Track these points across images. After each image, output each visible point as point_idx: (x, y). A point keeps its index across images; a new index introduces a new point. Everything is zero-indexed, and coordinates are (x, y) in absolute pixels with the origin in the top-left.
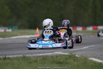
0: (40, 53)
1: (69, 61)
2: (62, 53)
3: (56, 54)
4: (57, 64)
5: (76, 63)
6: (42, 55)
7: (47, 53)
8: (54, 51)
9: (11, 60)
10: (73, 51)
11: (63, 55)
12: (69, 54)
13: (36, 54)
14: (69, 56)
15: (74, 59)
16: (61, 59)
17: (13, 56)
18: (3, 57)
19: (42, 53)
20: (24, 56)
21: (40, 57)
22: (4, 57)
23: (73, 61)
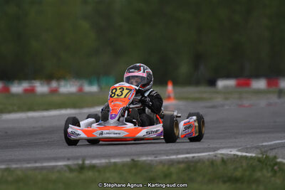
0: (178, 153)
1: (258, 174)
2: (239, 153)
3: (221, 154)
4: (224, 182)
5: (278, 181)
6: (182, 158)
7: (199, 153)
8: (218, 146)
9: (99, 171)
10: (271, 145)
11: (242, 157)
12: (260, 156)
13: (167, 156)
14: (259, 160)
15: (273, 169)
16: (236, 169)
17: (104, 161)
18: (76, 162)
19: (183, 154)
20: (133, 160)
21: (179, 162)
22: (78, 165)
23: (270, 174)
